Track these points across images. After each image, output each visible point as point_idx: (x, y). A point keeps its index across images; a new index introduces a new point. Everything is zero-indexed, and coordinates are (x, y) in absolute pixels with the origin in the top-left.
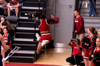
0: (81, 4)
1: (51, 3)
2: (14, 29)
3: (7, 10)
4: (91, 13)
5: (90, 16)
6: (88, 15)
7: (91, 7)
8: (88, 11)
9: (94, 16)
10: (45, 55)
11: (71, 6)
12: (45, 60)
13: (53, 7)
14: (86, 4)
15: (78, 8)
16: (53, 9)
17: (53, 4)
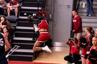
0: (79, 5)
1: (49, 3)
2: (13, 28)
3: (7, 10)
4: (88, 13)
5: (88, 16)
6: (86, 15)
7: (89, 7)
8: (86, 11)
9: (91, 16)
10: (44, 54)
11: (68, 7)
12: (44, 59)
13: (51, 7)
14: (84, 4)
15: (76, 8)
16: (51, 9)
17: (51, 4)
